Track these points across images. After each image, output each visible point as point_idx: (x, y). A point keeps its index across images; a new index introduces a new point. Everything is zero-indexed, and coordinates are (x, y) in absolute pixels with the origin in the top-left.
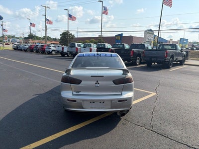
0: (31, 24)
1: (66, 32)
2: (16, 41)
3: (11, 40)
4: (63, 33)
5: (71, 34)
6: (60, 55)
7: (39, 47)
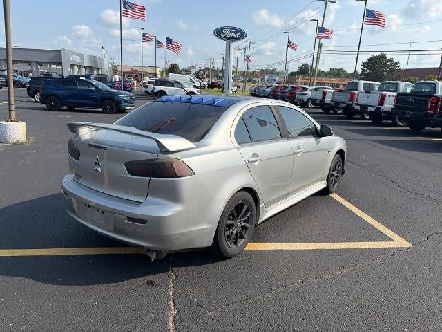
0: (289, 42)
1: (377, 58)
2: (275, 80)
3: (266, 77)
4: (369, 60)
5: (391, 60)
6: (320, 110)
7: (287, 90)
